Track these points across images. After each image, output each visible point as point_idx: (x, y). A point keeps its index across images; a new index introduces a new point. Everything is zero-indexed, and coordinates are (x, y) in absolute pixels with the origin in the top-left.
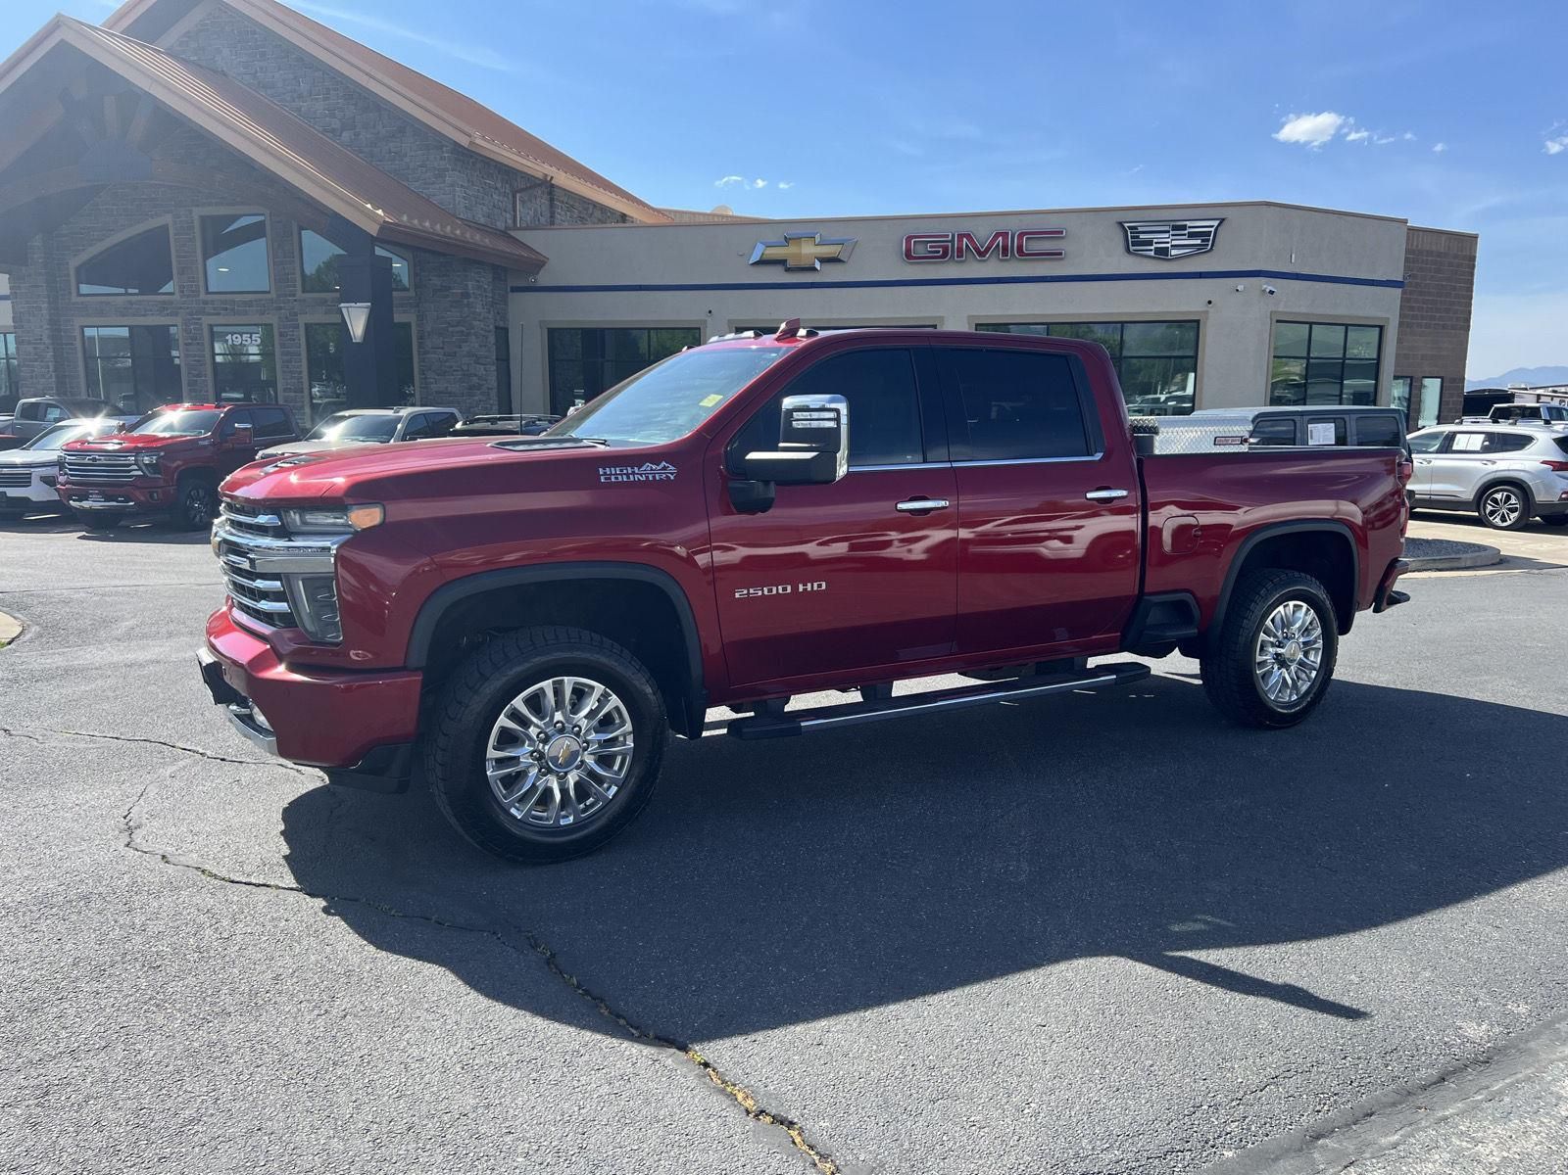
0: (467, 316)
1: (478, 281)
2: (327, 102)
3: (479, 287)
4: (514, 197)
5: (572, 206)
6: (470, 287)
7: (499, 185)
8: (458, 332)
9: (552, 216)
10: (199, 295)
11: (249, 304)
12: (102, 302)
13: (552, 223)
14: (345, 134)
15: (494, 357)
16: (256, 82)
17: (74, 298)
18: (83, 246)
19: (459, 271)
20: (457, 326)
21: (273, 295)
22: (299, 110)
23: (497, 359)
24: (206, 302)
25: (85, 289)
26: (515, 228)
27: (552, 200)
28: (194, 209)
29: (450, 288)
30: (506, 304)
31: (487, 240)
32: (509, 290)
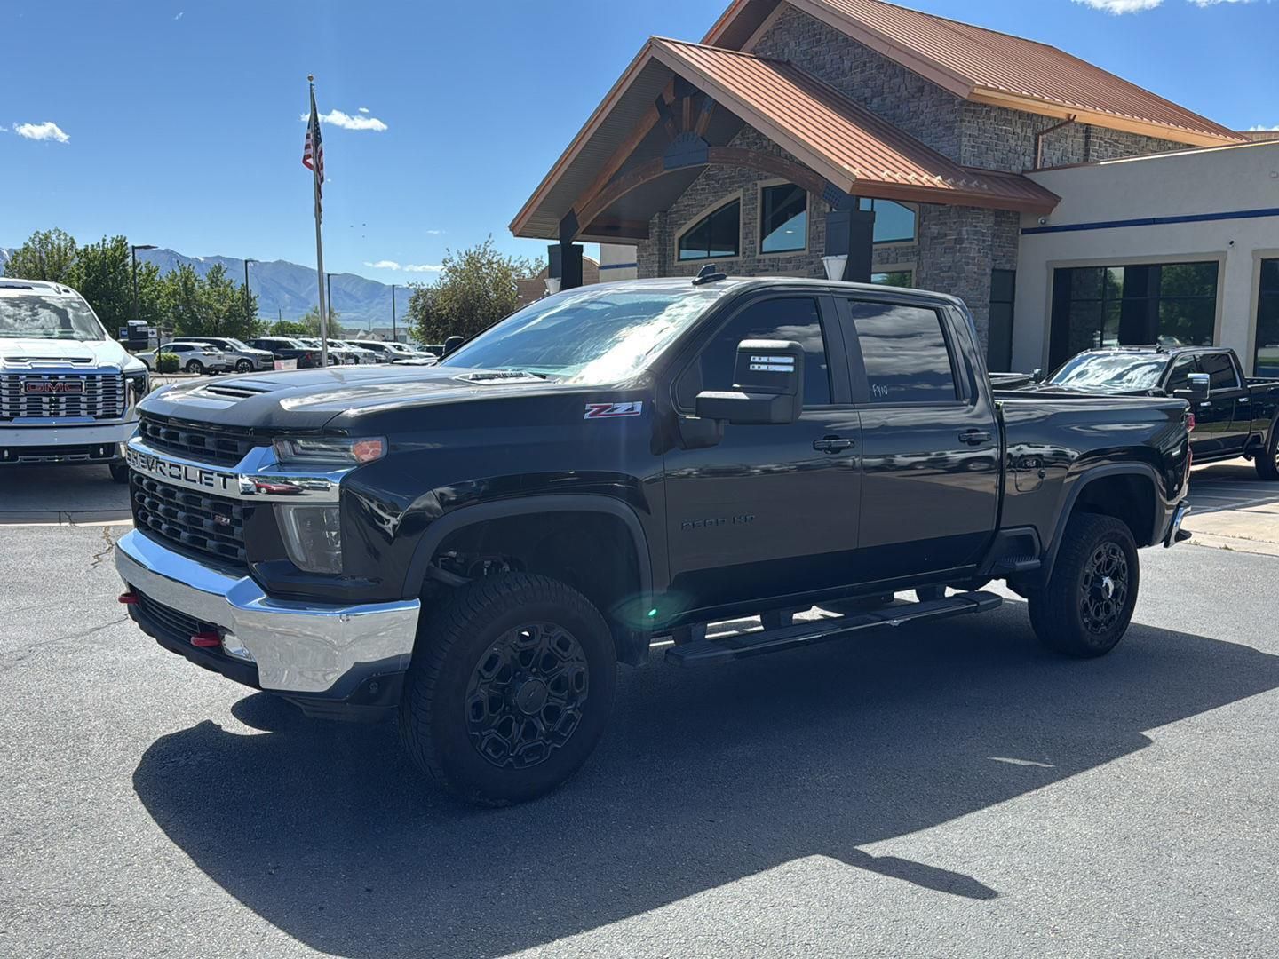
0: (959, 261)
1: (976, 226)
2: (863, 74)
3: (976, 233)
4: (1037, 140)
5: (1117, 141)
6: (964, 233)
7: (1018, 130)
8: (948, 277)
9: (1087, 155)
10: (754, 256)
11: (789, 260)
12: (692, 265)
13: (1086, 160)
14: (875, 100)
15: (988, 300)
16: (811, 66)
17: (676, 263)
18: (685, 220)
19: (955, 218)
20: (948, 271)
21: (806, 252)
22: (841, 85)
23: (990, 302)
24: (759, 261)
25: (685, 254)
26: (1035, 170)
27: (1088, 137)
28: (758, 182)
29: (946, 235)
30: (1016, 246)
31: (985, 186)
32: (1020, 233)
